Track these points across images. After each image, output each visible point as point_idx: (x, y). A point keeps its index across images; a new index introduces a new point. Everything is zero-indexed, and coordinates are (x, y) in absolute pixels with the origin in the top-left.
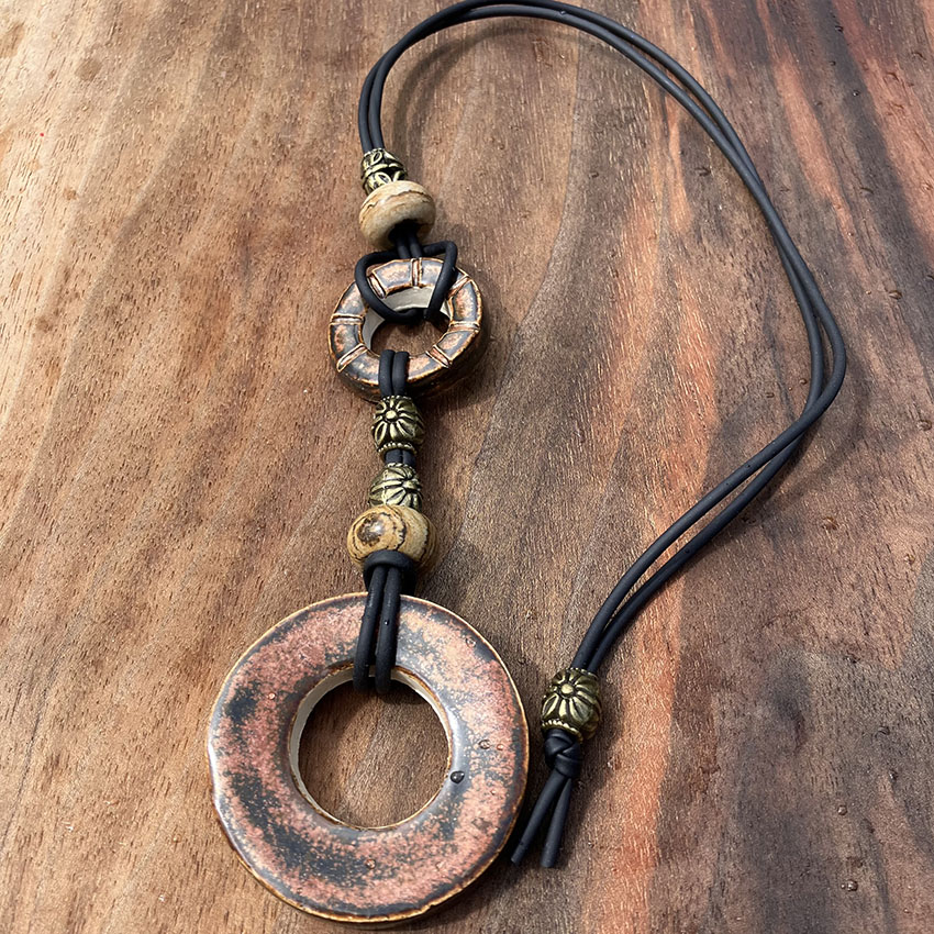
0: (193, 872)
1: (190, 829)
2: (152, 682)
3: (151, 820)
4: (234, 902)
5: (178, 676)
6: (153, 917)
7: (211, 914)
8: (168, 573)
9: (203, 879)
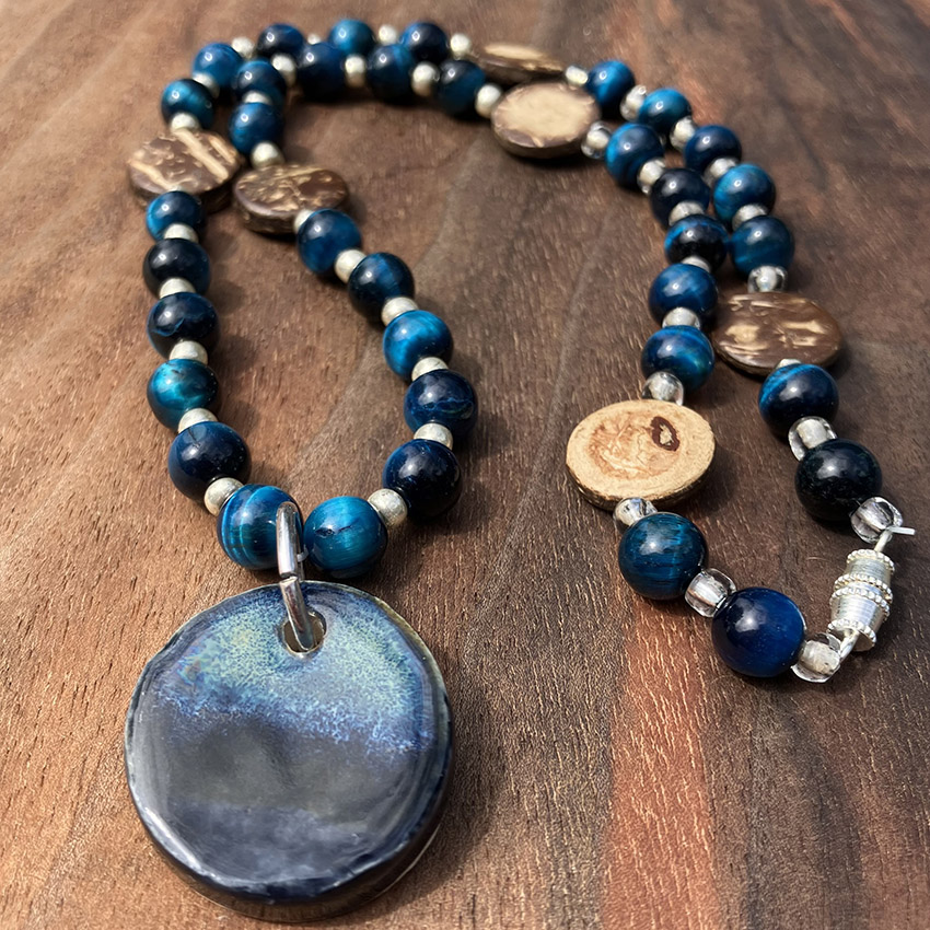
0: (91, 538)
1: (92, 496)
2: (56, 362)
3: (40, 488)
4: (145, 567)
5: (88, 358)
6: (34, 582)
7: (112, 579)
8: (82, 270)
9: (105, 545)
